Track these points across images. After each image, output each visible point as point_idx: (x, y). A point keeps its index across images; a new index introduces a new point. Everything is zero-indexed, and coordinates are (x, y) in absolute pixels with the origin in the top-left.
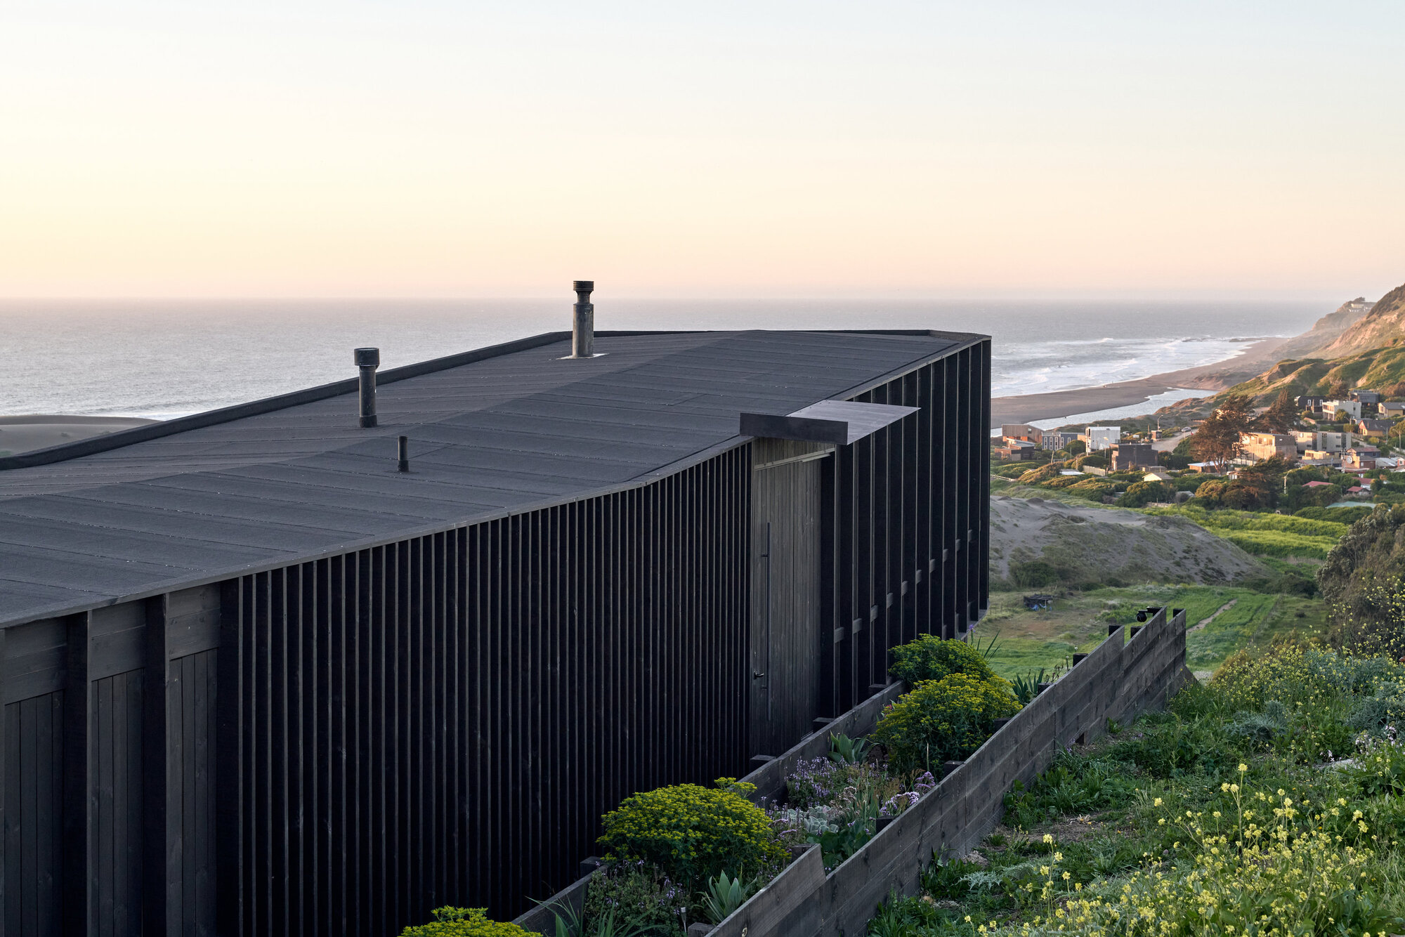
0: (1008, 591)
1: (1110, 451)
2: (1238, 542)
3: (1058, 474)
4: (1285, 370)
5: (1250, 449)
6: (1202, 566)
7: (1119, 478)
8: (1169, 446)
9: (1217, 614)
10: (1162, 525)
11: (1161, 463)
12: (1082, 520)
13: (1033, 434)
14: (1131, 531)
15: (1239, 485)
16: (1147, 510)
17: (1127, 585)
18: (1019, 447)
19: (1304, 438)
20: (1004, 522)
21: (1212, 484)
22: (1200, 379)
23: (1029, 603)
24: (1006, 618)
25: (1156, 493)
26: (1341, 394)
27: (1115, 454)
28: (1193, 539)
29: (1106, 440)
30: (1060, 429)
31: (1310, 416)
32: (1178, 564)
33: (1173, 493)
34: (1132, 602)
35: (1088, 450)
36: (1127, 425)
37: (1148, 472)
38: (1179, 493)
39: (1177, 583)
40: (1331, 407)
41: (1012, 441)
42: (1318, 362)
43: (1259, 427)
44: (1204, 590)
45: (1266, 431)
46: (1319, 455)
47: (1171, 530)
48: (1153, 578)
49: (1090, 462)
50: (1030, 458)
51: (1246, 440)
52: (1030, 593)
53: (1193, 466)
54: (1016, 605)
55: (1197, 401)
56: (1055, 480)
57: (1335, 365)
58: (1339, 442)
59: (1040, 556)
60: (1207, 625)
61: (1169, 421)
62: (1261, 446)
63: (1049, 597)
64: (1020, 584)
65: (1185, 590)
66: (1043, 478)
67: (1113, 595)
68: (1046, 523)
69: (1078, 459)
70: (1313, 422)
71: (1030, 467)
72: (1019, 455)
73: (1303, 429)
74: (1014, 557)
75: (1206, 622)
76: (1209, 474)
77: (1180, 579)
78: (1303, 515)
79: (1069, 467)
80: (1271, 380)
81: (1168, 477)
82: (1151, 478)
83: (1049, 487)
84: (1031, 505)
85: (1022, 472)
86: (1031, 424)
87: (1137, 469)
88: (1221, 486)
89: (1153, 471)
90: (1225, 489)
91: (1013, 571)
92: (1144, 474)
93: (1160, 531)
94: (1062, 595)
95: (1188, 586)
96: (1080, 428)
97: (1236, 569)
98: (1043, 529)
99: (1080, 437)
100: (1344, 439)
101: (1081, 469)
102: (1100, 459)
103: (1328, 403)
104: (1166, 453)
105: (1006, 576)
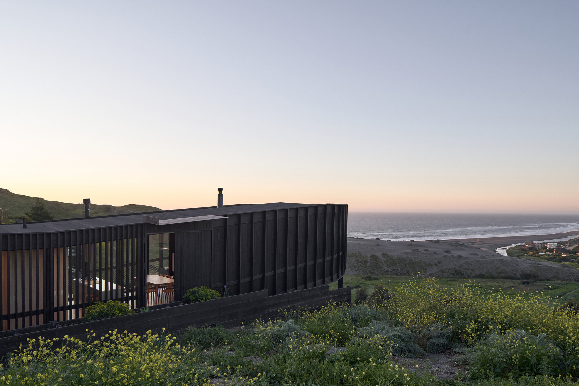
0: (519, 280)
1: (553, 249)
3: (538, 253)
6: (575, 277)
7: (555, 255)
8: (571, 248)
9: (577, 290)
10: (564, 267)
11: (568, 252)
12: (541, 264)
13: (534, 245)
14: (554, 268)
16: (562, 263)
17: (552, 281)
18: (529, 247)
20: (519, 264)
23: (524, 283)
24: (517, 286)
25: (565, 259)
27: (555, 250)
28: (573, 271)
29: (553, 246)
30: (541, 243)
32: (567, 277)
33: (570, 260)
34: (553, 285)
35: (548, 248)
36: (558, 243)
37: (563, 254)
38: (571, 260)
39: (567, 281)
41: (527, 246)
44: (574, 283)
47: (566, 268)
48: (560, 279)
49: (548, 251)
50: (531, 250)
52: (524, 281)
53: (577, 253)
54: (520, 283)
56: (537, 255)
59: (528, 272)
60: (574, 292)
61: (572, 242)
63: (529, 282)
64: (522, 278)
65: (569, 283)
66: (534, 254)
67: (548, 283)
69: (544, 250)
71: (531, 252)
72: (529, 249)
74: (521, 272)
75: (573, 291)
77: (568, 280)
79: (542, 252)
81: (569, 256)
82: (564, 256)
83: (535, 256)
84: (527, 260)
85: (529, 253)
86: (534, 242)
87: (560, 253)
89: (565, 254)
91: (521, 275)
92: (562, 255)
93: (563, 268)
94: (533, 282)
95: (569, 282)
96: (546, 243)
98: (530, 266)
99: (546, 245)
101: (545, 253)
102: (551, 250)
104: (569, 250)
105: (519, 276)
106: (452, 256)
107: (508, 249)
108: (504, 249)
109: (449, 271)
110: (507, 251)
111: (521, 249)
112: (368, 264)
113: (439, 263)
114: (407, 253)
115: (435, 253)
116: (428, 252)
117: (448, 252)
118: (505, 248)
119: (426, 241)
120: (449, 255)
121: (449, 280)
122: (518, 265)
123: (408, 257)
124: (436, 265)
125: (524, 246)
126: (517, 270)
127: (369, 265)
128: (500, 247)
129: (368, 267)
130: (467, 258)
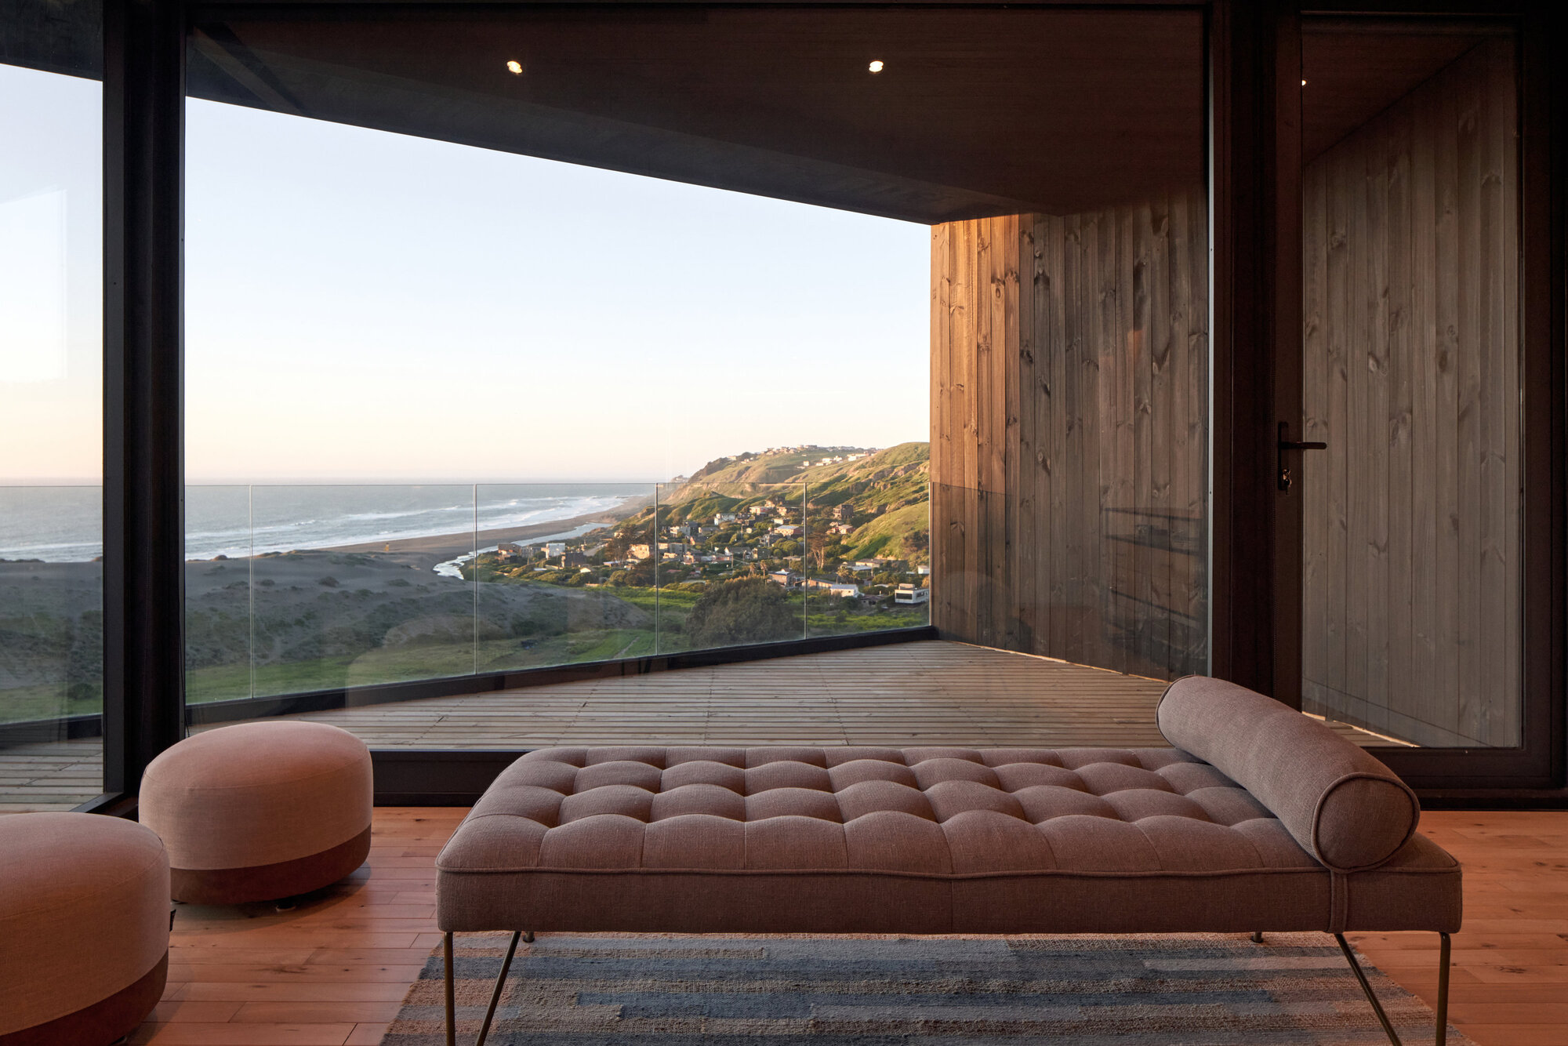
0: (511, 638)
1: (560, 557)
2: (636, 604)
3: (532, 570)
4: (650, 511)
5: (635, 554)
6: (619, 618)
7: (567, 571)
8: (591, 553)
9: (630, 645)
10: (596, 596)
11: (589, 562)
12: (552, 595)
13: (516, 549)
14: (579, 600)
15: (633, 573)
16: (584, 588)
17: (579, 631)
18: (509, 556)
19: (663, 546)
20: (506, 598)
21: (619, 573)
22: (603, 517)
23: (524, 644)
24: (511, 655)
25: (587, 578)
26: (679, 523)
27: (563, 558)
28: (614, 603)
29: (558, 550)
30: (530, 546)
31: (664, 535)
32: (606, 618)
33: (597, 578)
34: (584, 641)
35: (547, 557)
36: (568, 542)
37: (583, 567)
38: (601, 579)
39: (606, 629)
40: (675, 530)
41: (504, 552)
42: (666, 506)
43: (639, 541)
44: (622, 632)
45: (643, 543)
46: (672, 556)
47: (600, 599)
48: (592, 626)
49: (549, 563)
50: (516, 562)
51: (634, 548)
52: (524, 639)
53: (606, 564)
54: (516, 647)
55: (603, 529)
56: (531, 574)
57: (675, 508)
58: (681, 548)
59: (528, 617)
61: (592, 539)
62: (641, 552)
63: (536, 641)
64: (517, 634)
65: (611, 632)
66: (524, 572)
67: (572, 638)
68: (530, 598)
69: (543, 562)
70: (666, 538)
71: (516, 567)
72: (508, 561)
73: (664, 541)
74: (513, 618)
75: (625, 650)
76: (616, 567)
77: (607, 627)
78: (668, 588)
79: (538, 566)
80: (643, 516)
81: (594, 570)
82: (585, 570)
83: (528, 578)
84: (521, 588)
85: (511, 570)
86: (514, 543)
87: (576, 566)
88: (624, 574)
89: (587, 567)
90: (626, 574)
91: (513, 627)
92: (580, 569)
93: (595, 600)
94: (543, 640)
95: (612, 630)
96: (543, 545)
97: (637, 619)
98: (530, 601)
99: (543, 549)
100: (683, 546)
101: (544, 567)
102: (555, 561)
103: (673, 528)
104: (591, 557)
105: (508, 630)
106: (343, 593)
107: (463, 564)
108: (454, 564)
109: (337, 638)
110: (461, 569)
111: (493, 561)
112: (76, 644)
113: (310, 616)
114: (209, 595)
115: (294, 588)
116: (273, 589)
117: (329, 582)
118: (455, 561)
119: (261, 556)
120: (335, 591)
121: (342, 663)
122: (504, 602)
123: (212, 609)
124: (299, 623)
125: (496, 553)
126: (503, 615)
127: (81, 648)
128: (443, 561)
129: (76, 653)
130: (384, 595)
